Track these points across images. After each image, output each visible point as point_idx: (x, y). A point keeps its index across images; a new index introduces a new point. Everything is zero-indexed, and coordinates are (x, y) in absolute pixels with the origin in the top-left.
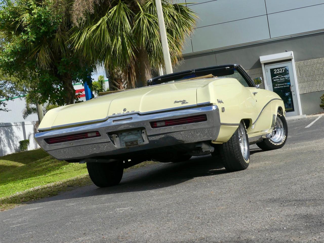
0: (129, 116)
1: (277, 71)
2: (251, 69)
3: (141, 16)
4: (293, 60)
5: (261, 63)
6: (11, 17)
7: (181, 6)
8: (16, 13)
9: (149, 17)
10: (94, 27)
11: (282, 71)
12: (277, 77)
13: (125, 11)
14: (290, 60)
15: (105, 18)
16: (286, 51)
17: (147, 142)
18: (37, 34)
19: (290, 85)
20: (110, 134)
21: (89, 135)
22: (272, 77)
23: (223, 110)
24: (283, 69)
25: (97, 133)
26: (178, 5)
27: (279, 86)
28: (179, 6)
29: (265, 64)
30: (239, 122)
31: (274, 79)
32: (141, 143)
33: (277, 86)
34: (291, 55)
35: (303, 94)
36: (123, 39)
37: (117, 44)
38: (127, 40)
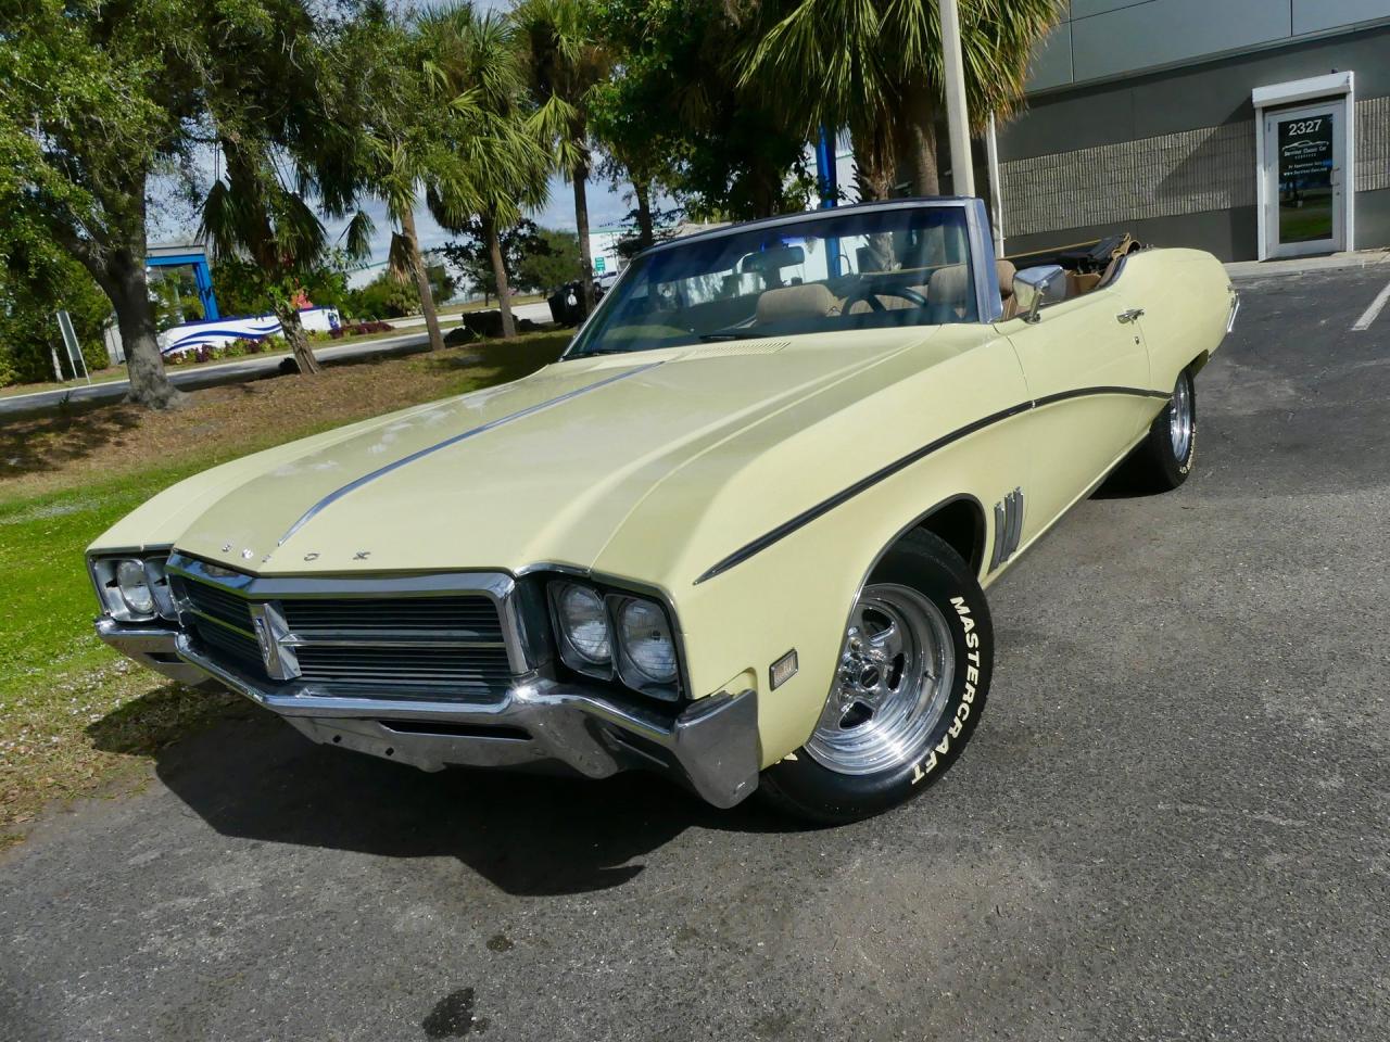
1: (1299, 128)
2: (1224, 124)
4: (1351, 99)
5: (1256, 106)
6: (627, 10)
11: (1314, 127)
12: (1296, 144)
14: (1342, 96)
16: (1333, 72)
18: (672, 50)
19: (1330, 168)
22: (1281, 144)
24: (1316, 124)
27: (1298, 170)
29: (1267, 109)
31: (1288, 150)
33: (1293, 170)
34: (1348, 81)
35: (1363, 192)
36: (855, 55)
37: (839, 71)
38: (866, 56)
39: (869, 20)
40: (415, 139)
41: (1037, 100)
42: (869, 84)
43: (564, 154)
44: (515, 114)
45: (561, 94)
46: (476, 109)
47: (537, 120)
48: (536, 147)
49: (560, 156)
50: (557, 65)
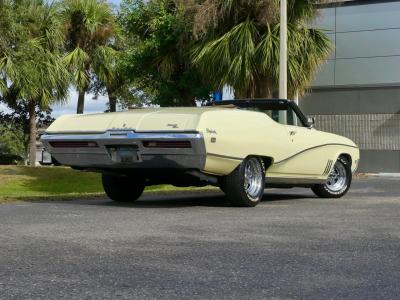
0: (126, 131)
3: (268, 38)
7: (318, 32)
8: (146, 17)
9: (276, 40)
10: (215, 43)
13: (251, 29)
15: (228, 34)
17: (140, 160)
18: (162, 41)
20: (108, 147)
21: (90, 145)
23: (213, 140)
25: (95, 143)
26: (315, 30)
30: (244, 157)
32: (135, 160)
36: (244, 59)
37: (236, 65)
38: (248, 61)
39: (251, 47)
40: (19, 58)
41: (316, 90)
42: (248, 72)
43: (79, 77)
44: (57, 52)
45: (81, 47)
46: (40, 47)
47: (68, 57)
48: (66, 71)
49: (77, 78)
50: (83, 32)
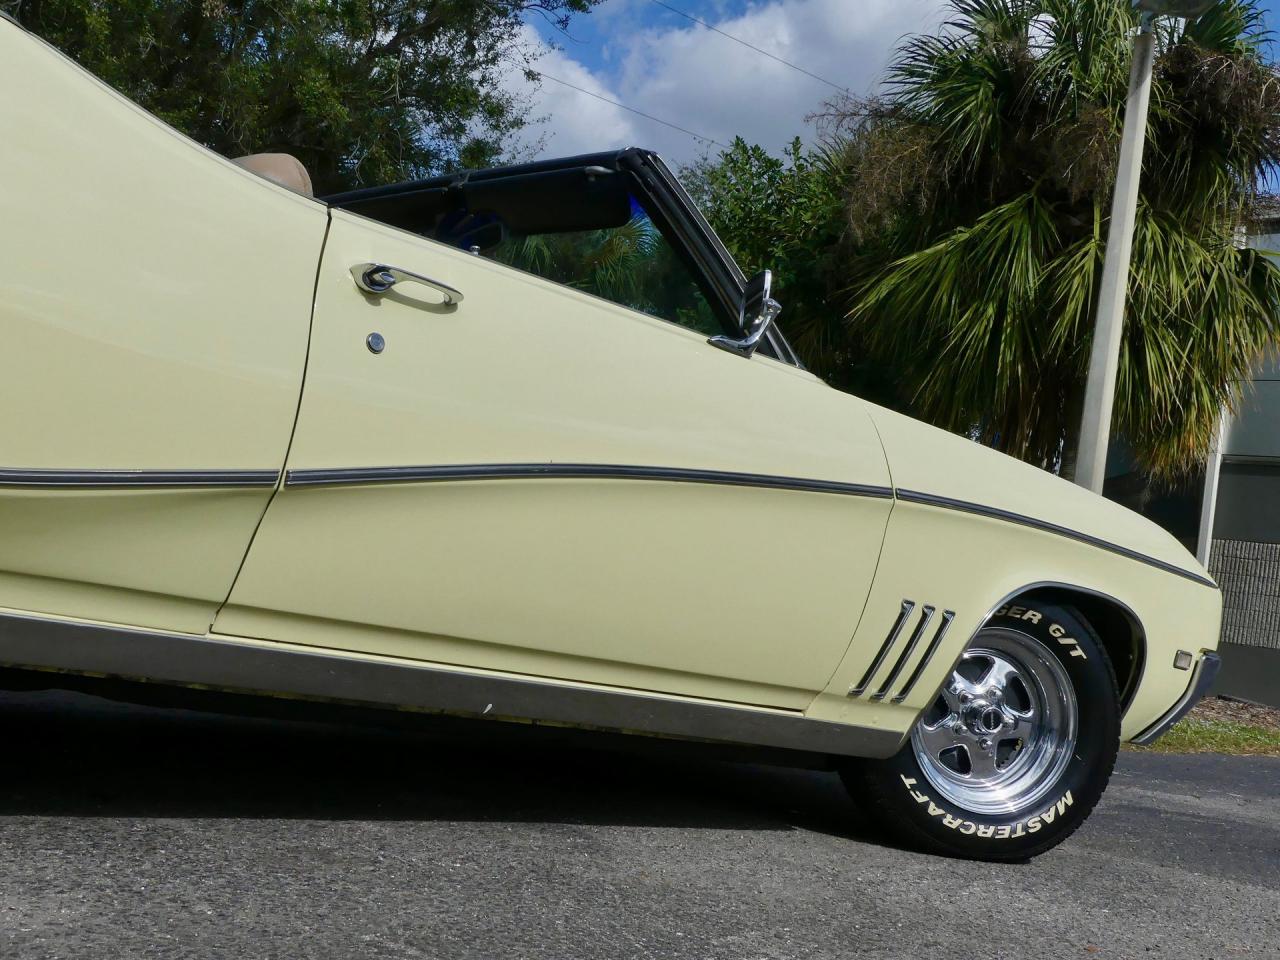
7: (1264, 260)
26: (1256, 253)
28: (1259, 259)
36: (1000, 314)
37: (973, 327)
38: (1013, 320)
42: (1006, 354)
